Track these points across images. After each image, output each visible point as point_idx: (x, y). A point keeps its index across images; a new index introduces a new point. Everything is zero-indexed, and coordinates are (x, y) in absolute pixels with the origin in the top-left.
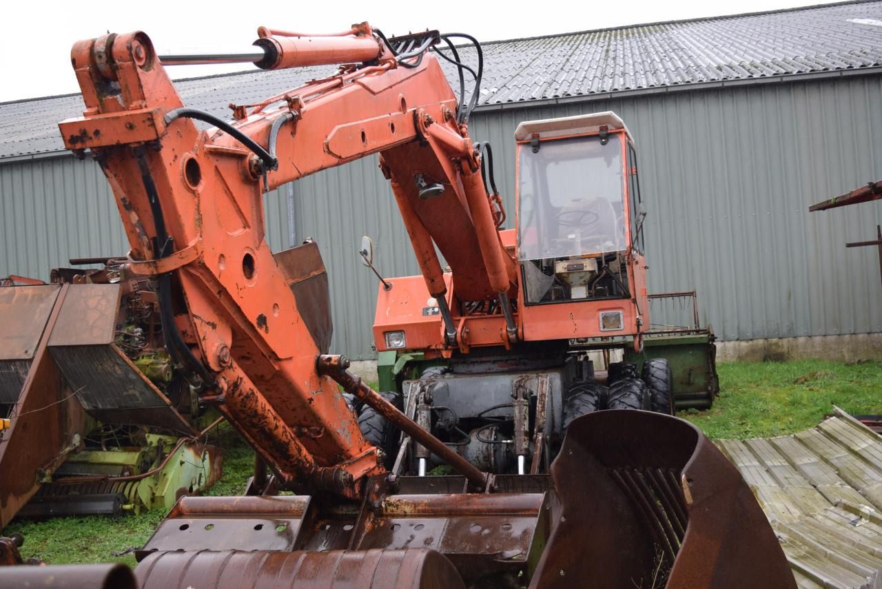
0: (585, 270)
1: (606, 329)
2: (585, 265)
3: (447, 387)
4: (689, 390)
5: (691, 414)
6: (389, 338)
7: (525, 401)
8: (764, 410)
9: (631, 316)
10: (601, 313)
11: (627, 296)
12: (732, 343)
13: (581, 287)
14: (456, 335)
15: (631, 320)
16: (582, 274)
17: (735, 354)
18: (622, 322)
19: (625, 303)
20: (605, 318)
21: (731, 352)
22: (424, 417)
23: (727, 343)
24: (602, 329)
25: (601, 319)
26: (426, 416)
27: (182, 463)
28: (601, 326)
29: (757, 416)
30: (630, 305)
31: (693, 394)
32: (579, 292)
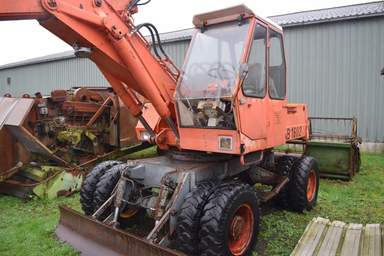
0: (213, 108)
1: (222, 148)
2: (213, 105)
3: (144, 168)
4: (338, 170)
5: (337, 182)
6: (143, 134)
7: (166, 187)
8: (379, 188)
9: (237, 142)
10: (220, 137)
11: (235, 129)
12: (380, 143)
13: (214, 119)
14: (154, 139)
15: (237, 145)
16: (212, 111)
17: (381, 149)
18: (231, 145)
19: (233, 132)
20: (222, 141)
21: (379, 148)
22: (121, 184)
23: (377, 143)
24: (220, 148)
25: (220, 141)
26: (122, 184)
27: (62, 179)
28: (219, 146)
29: (373, 191)
30: (237, 135)
31: (340, 172)
32: (212, 122)
